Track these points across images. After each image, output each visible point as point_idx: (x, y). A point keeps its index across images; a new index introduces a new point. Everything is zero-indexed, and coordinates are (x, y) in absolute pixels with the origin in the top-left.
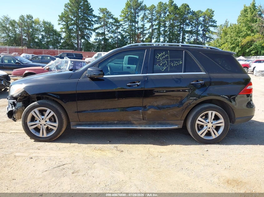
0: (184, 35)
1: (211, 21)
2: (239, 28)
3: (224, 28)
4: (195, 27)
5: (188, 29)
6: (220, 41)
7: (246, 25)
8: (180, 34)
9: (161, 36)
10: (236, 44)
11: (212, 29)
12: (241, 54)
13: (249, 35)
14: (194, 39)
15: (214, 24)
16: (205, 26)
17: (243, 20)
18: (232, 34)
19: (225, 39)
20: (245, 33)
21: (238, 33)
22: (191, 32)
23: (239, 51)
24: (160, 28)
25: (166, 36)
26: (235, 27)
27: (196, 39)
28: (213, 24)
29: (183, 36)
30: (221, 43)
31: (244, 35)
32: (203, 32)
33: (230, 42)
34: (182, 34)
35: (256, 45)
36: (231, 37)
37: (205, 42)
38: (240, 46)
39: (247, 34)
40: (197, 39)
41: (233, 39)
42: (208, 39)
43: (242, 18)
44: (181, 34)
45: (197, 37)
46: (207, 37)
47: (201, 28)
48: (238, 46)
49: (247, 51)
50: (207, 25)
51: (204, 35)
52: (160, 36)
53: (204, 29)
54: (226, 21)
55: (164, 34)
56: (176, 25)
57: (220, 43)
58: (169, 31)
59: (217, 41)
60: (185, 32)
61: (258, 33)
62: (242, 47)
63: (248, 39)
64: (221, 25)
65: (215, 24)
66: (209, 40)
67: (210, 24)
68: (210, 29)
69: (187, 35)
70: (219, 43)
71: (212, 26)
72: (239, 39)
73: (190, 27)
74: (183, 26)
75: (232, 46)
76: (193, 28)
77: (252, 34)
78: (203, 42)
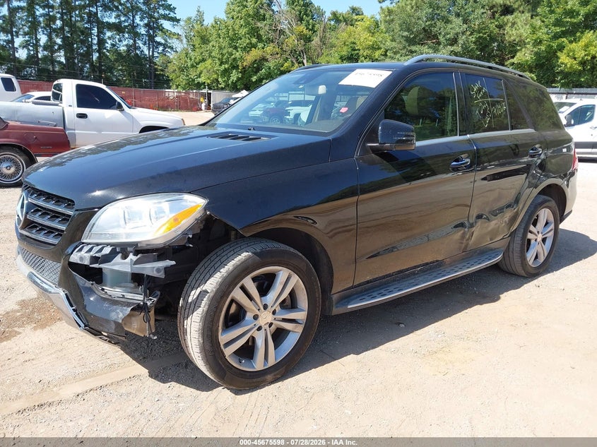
0: (100, 32)
1: (163, 5)
2: (234, 30)
3: (197, 27)
4: (125, 15)
5: (111, 18)
6: (192, 54)
7: (248, 23)
8: (91, 29)
9: (40, 30)
10: (231, 64)
11: (167, 25)
12: (242, 86)
13: (255, 46)
14: (127, 45)
15: (169, 14)
16: (151, 17)
17: (239, 12)
18: (221, 40)
19: (207, 51)
20: (248, 41)
21: (232, 40)
22: (117, 28)
23: (239, 79)
24: (34, 8)
25: (55, 30)
26: (226, 27)
27: (131, 46)
28: (167, 12)
29: (98, 36)
30: (195, 58)
31: (245, 45)
32: (148, 31)
33: (219, 59)
34: (96, 29)
35: (270, 68)
36: (221, 48)
37: (156, 54)
38: (240, 68)
39: (251, 43)
40: (135, 47)
41: (225, 51)
42: (161, 48)
43: (238, 9)
44: (95, 31)
45: (135, 41)
46: (159, 44)
47: (141, 20)
48: (236, 67)
49: (254, 79)
50: (156, 15)
51: (151, 38)
52: (36, 30)
53: (149, 22)
54: (198, 11)
55: (48, 25)
56: (79, 5)
57: (193, 59)
58: (61, 19)
59: (187, 54)
60: (103, 26)
61: (271, 44)
62: (244, 71)
63: (255, 54)
64: (189, 19)
65: (172, 15)
66: (163, 50)
67: (161, 11)
68: (163, 25)
69: (109, 34)
70: (191, 59)
71: (166, 17)
72: (238, 54)
73: (114, 14)
74: (97, 9)
75: (223, 67)
76: (123, 19)
77: (260, 45)
78: (151, 54)
